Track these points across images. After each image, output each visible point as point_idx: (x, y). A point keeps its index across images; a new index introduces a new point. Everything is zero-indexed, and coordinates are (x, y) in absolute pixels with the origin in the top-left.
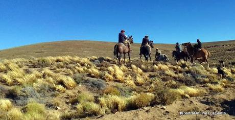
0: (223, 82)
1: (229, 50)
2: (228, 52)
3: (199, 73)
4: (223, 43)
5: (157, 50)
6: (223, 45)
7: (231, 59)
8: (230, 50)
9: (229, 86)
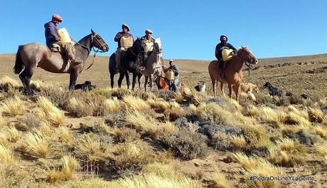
0: (284, 149)
1: (310, 72)
2: (309, 75)
3: (221, 121)
4: (300, 61)
5: (171, 62)
6: (300, 64)
7: (313, 88)
8: (313, 72)
9: (299, 162)
